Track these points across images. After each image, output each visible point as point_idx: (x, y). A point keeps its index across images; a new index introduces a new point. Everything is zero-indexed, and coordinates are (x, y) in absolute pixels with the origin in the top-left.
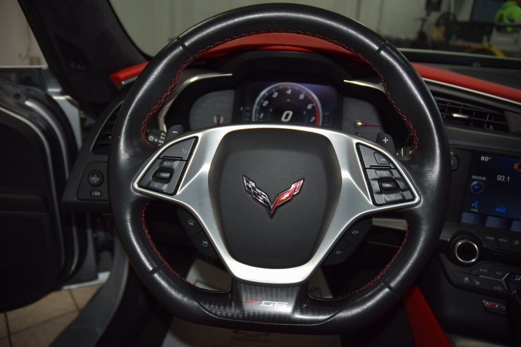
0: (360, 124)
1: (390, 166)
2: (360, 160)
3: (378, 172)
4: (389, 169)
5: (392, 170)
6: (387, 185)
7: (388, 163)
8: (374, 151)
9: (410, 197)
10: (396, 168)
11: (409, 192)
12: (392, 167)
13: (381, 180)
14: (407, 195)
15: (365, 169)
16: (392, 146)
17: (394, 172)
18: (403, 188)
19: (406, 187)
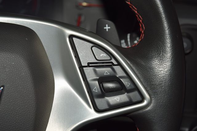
0: (85, 4)
1: (112, 63)
2: (75, 57)
3: (97, 69)
4: (111, 65)
5: (114, 67)
6: (110, 85)
7: (109, 58)
8: (92, 45)
9: (139, 98)
10: (119, 64)
11: (136, 93)
12: (115, 63)
13: (102, 80)
14: (135, 95)
15: (81, 67)
16: (115, 35)
17: (117, 69)
18: (130, 88)
19: (133, 87)
